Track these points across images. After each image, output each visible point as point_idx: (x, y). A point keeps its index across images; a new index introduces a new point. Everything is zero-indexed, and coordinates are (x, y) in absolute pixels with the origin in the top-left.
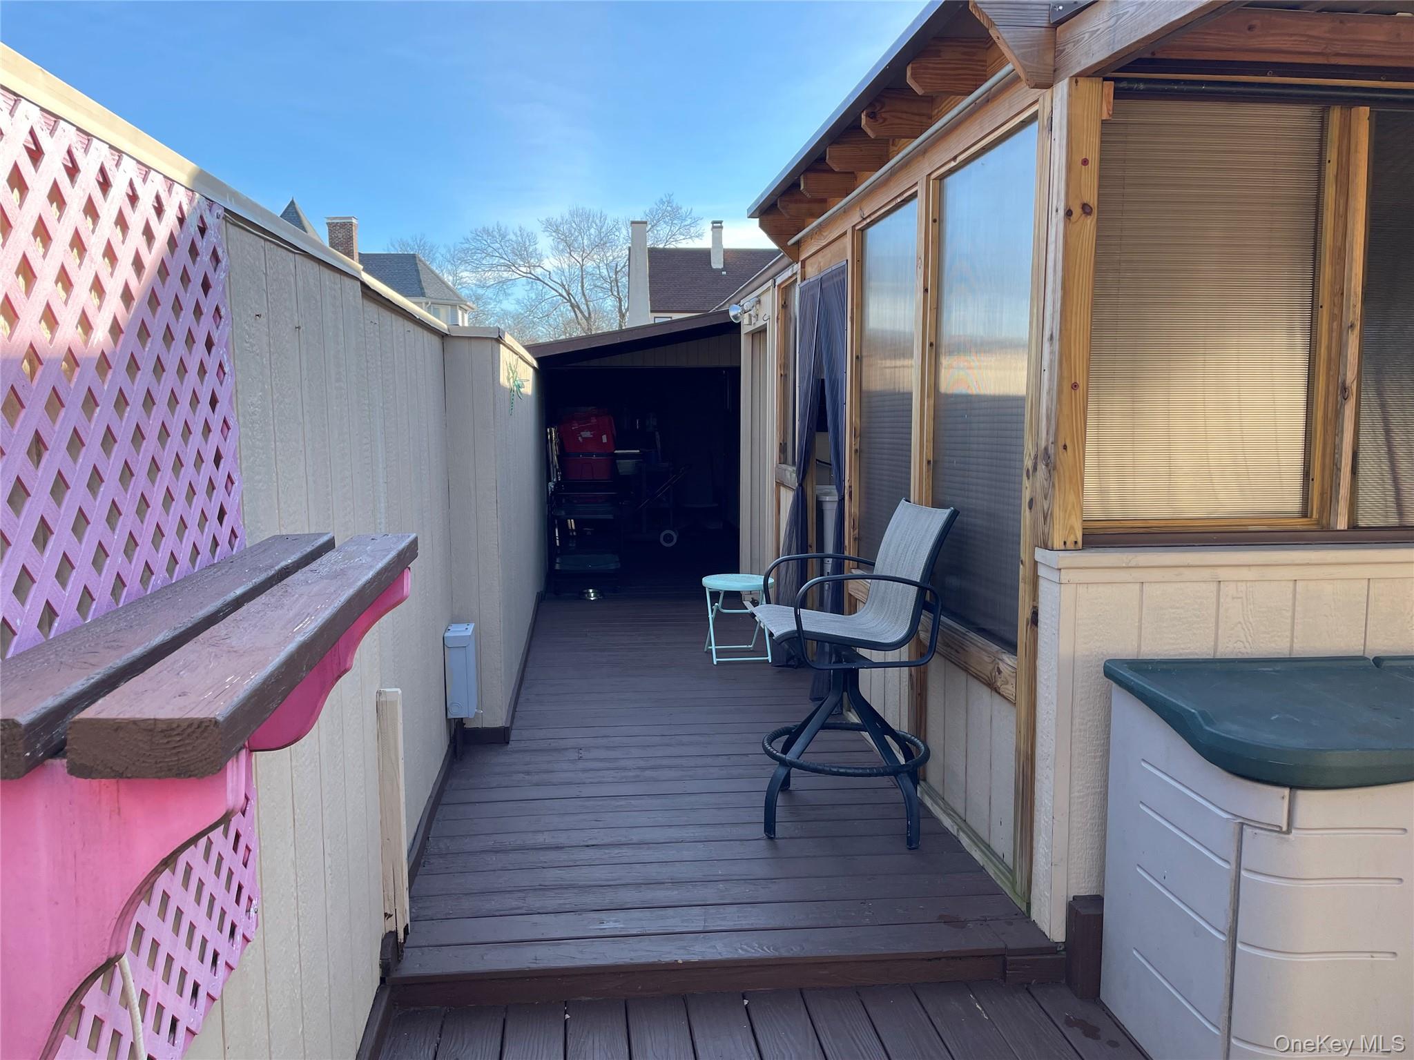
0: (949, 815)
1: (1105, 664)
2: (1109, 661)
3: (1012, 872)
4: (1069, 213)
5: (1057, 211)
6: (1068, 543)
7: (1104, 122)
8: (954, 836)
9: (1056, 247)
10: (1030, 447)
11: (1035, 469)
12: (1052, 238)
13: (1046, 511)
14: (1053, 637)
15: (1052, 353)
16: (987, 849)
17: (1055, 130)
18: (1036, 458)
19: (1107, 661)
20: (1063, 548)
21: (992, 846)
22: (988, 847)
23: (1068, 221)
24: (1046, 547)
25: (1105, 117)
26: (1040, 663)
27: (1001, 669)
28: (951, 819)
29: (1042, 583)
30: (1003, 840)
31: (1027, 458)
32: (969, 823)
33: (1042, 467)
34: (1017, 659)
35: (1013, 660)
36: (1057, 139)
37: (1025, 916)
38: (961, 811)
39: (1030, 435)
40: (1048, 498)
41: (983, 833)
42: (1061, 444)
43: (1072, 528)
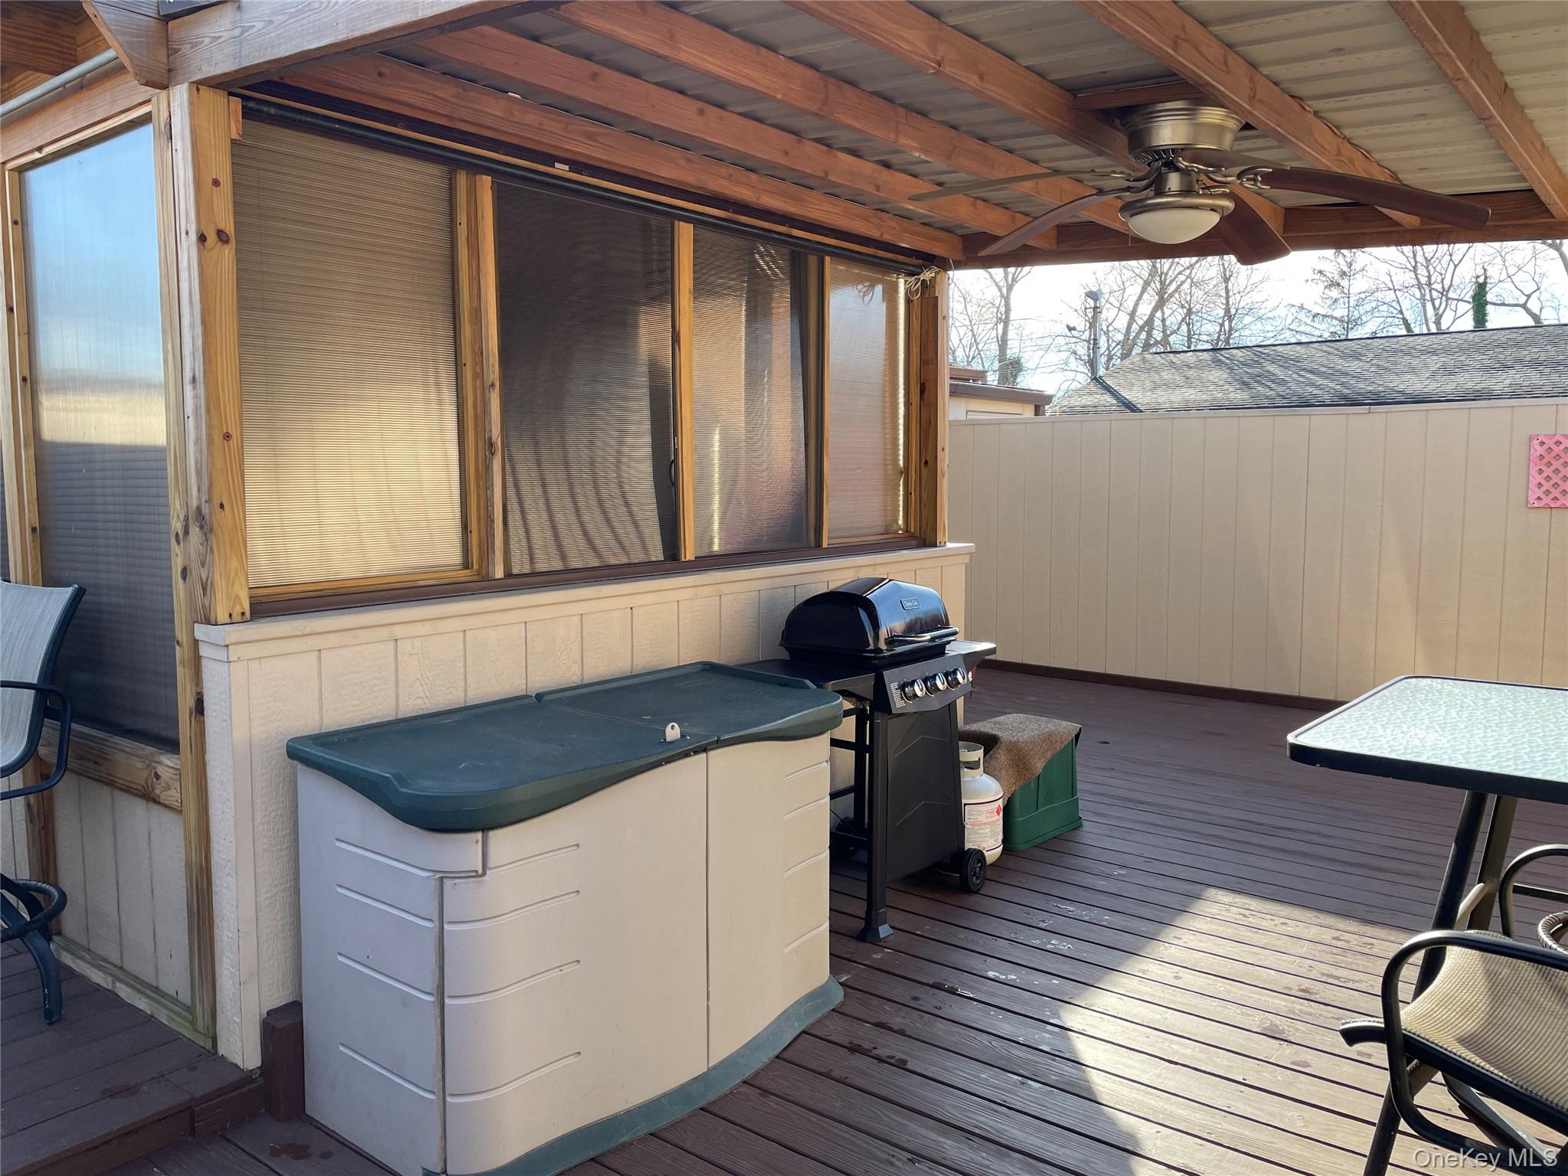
0: (98, 967)
1: (287, 744)
2: (291, 740)
3: (190, 1010)
4: (202, 238)
5: (187, 233)
6: (233, 617)
7: (233, 142)
8: (109, 990)
9: (190, 275)
10: (178, 506)
11: (186, 532)
12: (183, 264)
13: (204, 580)
14: (224, 724)
15: (196, 397)
16: (157, 993)
17: (176, 139)
18: (187, 519)
19: (289, 741)
20: (228, 621)
21: (161, 987)
22: (156, 989)
23: (202, 246)
24: (208, 622)
25: (234, 136)
26: (209, 757)
27: (159, 773)
28: (101, 970)
29: (204, 662)
30: (175, 977)
31: (175, 519)
32: (129, 969)
33: (195, 531)
34: (179, 759)
35: (174, 760)
36: (179, 150)
37: (211, 1054)
38: (114, 957)
39: (177, 494)
40: (206, 566)
41: (148, 976)
42: (216, 503)
43: (237, 597)
